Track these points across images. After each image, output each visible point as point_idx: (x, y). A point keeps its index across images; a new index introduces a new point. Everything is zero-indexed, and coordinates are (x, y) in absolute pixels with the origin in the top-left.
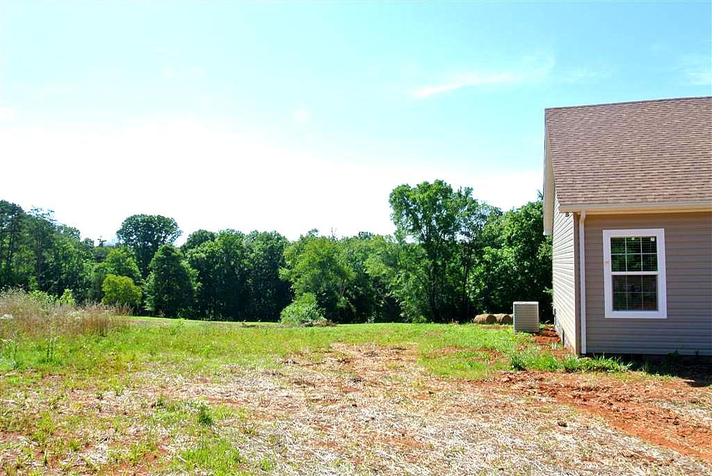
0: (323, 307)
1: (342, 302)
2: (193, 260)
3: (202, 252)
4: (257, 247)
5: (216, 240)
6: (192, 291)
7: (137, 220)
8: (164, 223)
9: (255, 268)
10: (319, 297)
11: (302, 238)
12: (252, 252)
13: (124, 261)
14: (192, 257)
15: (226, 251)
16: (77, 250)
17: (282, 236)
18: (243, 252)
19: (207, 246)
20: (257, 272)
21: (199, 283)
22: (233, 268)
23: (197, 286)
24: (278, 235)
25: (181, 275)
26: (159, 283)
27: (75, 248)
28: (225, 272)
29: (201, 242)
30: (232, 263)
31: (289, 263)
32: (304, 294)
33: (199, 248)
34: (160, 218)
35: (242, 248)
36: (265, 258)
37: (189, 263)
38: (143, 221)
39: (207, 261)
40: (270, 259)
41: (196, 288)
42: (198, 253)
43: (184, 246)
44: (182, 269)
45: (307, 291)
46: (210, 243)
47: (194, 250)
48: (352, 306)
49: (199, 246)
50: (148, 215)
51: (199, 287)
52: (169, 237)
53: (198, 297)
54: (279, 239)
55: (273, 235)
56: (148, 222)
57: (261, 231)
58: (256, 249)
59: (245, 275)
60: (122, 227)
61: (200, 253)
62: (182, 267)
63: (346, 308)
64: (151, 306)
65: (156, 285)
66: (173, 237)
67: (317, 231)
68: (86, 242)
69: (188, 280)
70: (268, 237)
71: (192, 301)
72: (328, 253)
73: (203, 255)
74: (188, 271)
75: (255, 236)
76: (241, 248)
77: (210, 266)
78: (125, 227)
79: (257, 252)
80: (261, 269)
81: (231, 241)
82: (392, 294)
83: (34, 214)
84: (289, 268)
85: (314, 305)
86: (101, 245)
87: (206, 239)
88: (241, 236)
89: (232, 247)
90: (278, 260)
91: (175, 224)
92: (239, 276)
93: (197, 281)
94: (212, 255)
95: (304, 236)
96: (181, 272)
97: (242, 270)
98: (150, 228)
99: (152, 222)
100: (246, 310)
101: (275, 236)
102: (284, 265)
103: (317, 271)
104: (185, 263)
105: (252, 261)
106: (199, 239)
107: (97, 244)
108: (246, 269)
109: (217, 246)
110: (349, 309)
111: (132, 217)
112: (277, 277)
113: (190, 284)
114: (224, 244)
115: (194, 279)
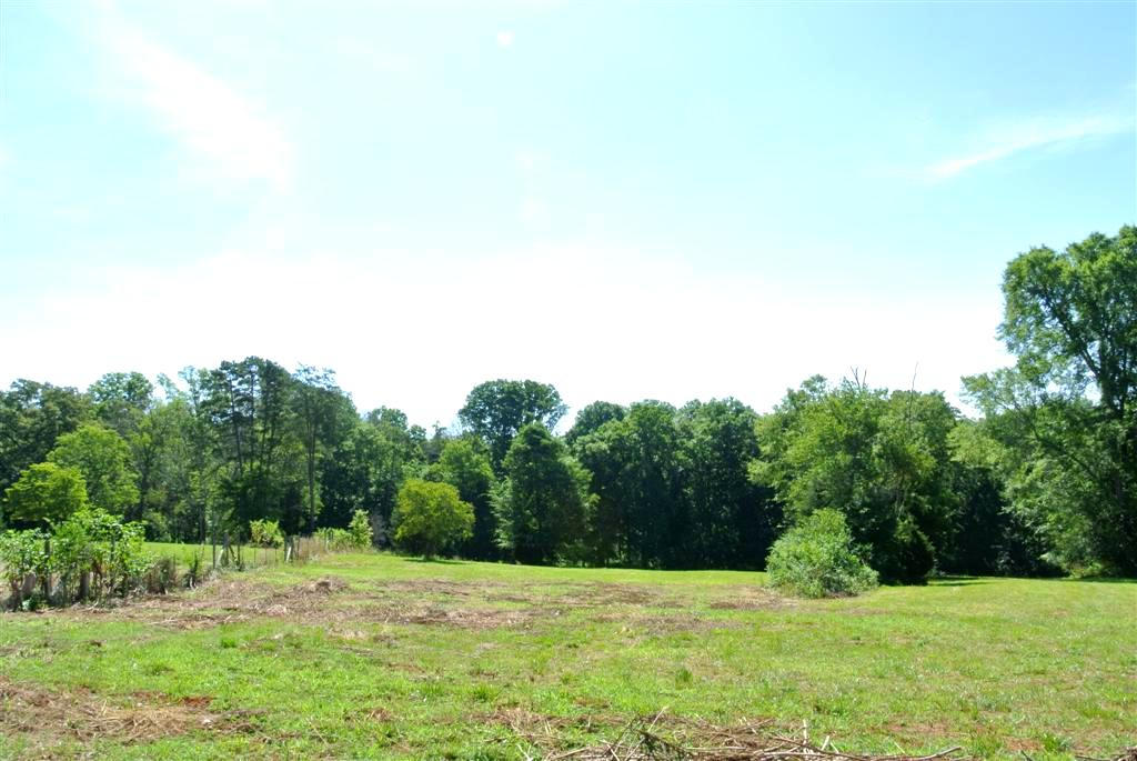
0: (864, 543)
1: (904, 529)
2: (586, 456)
3: (602, 440)
4: (700, 428)
5: (626, 419)
6: (579, 511)
7: (492, 391)
8: (536, 393)
9: (697, 466)
10: (853, 516)
11: (792, 397)
12: (691, 437)
13: (469, 459)
14: (584, 450)
15: (643, 437)
16: (391, 443)
17: (745, 405)
18: (674, 438)
19: (610, 429)
20: (701, 474)
21: (594, 496)
22: (657, 468)
23: (589, 501)
24: (738, 403)
25: (558, 480)
26: (521, 496)
27: (387, 439)
28: (644, 474)
29: (600, 422)
30: (656, 458)
31: (766, 449)
32: (816, 511)
33: (596, 434)
34: (531, 386)
35: (673, 430)
36: (716, 447)
37: (581, 460)
38: (502, 391)
39: (611, 456)
40: (724, 450)
41: (587, 505)
42: (594, 442)
43: (571, 432)
44: (561, 469)
45: (820, 503)
46: (614, 423)
47: (587, 438)
48: (925, 538)
49: (596, 430)
50: (509, 381)
51: (594, 503)
52: (546, 418)
53: (592, 522)
54: (739, 411)
55: (728, 404)
56: (509, 393)
57: (705, 400)
58: (698, 432)
59: (679, 480)
60: (467, 404)
61: (599, 442)
62: (561, 465)
63: (912, 543)
64: (509, 540)
65: (516, 500)
66: (553, 418)
67: (821, 379)
68: (414, 433)
69: (574, 490)
70: (718, 410)
71: (581, 529)
72: (867, 415)
73: (604, 446)
74: (572, 473)
75: (694, 409)
76: (669, 429)
77: (617, 466)
78: (472, 404)
79: (700, 437)
80: (709, 468)
81: (651, 418)
82: (1015, 510)
83: (302, 378)
84: (770, 458)
85: (844, 537)
86: (438, 435)
87: (608, 417)
88: (669, 410)
89: (655, 428)
90: (740, 451)
91: (556, 395)
92: (668, 483)
93: (590, 492)
94: (619, 444)
95: (796, 392)
96: (558, 476)
97: (672, 471)
98: (512, 402)
99: (515, 392)
100: (684, 546)
101: (732, 406)
102: (758, 454)
103: (843, 458)
104: (568, 461)
105: (690, 453)
106: (597, 416)
107: (430, 435)
108: (681, 469)
109: (629, 429)
110: (917, 546)
111: (483, 386)
112: (745, 480)
113: (577, 497)
114: (640, 424)
115: (585, 487)
